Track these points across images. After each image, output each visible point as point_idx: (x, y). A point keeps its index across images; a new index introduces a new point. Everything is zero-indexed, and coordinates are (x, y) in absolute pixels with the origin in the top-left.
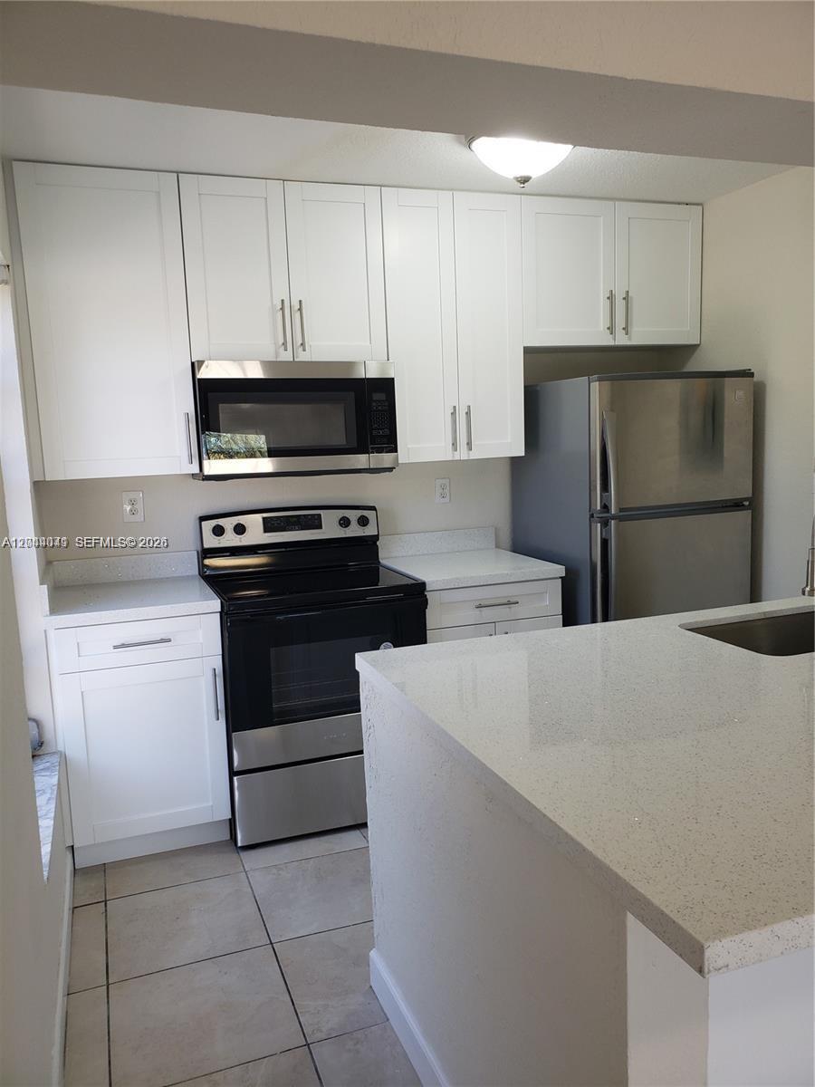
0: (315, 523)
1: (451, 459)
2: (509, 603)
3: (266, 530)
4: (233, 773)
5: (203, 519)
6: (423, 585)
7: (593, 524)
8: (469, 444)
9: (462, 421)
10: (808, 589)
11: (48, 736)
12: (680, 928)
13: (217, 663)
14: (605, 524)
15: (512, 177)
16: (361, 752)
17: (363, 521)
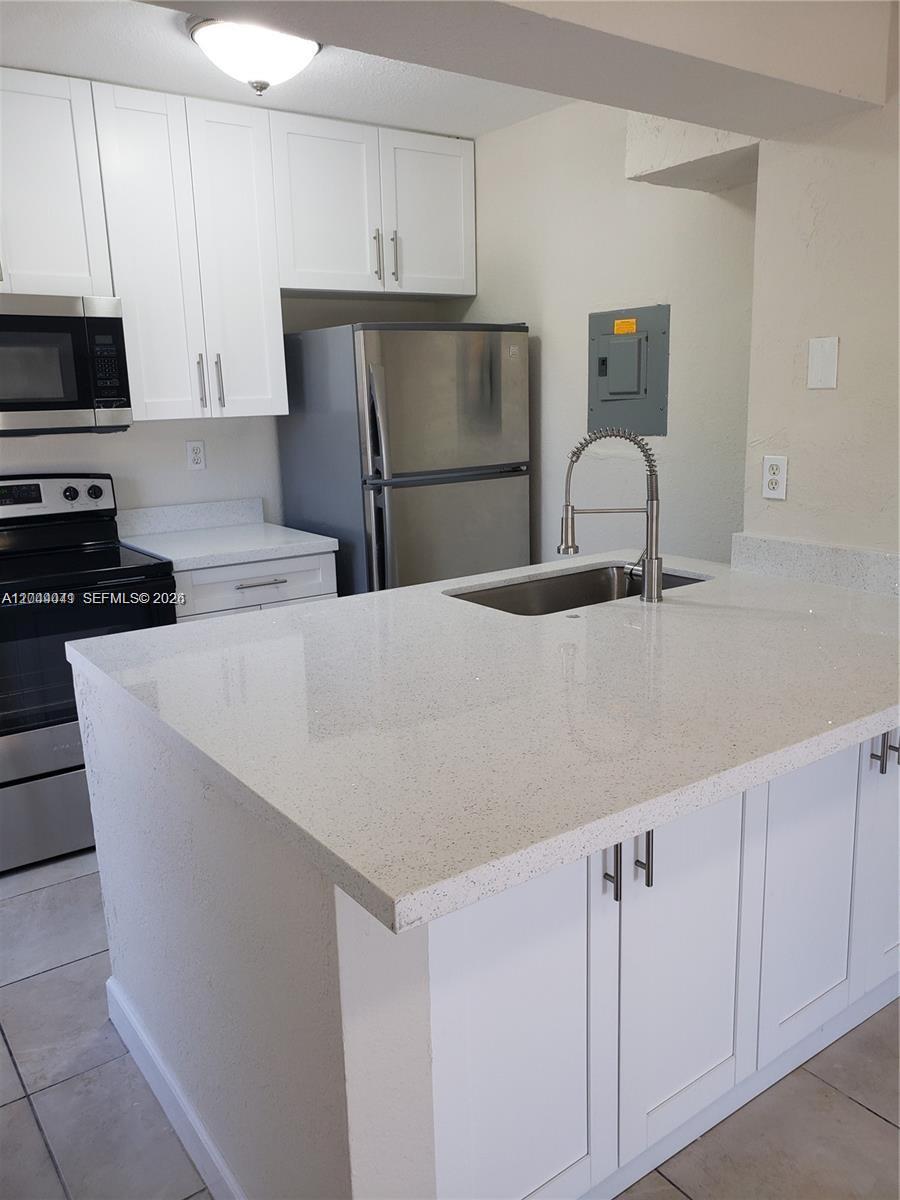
0: (33, 495)
1: (200, 416)
2: (276, 582)
6: (168, 565)
7: (366, 492)
8: (222, 400)
9: (211, 372)
10: (563, 547)
12: (374, 887)
14: (378, 491)
15: (246, 82)
16: (83, 766)
17: (96, 492)
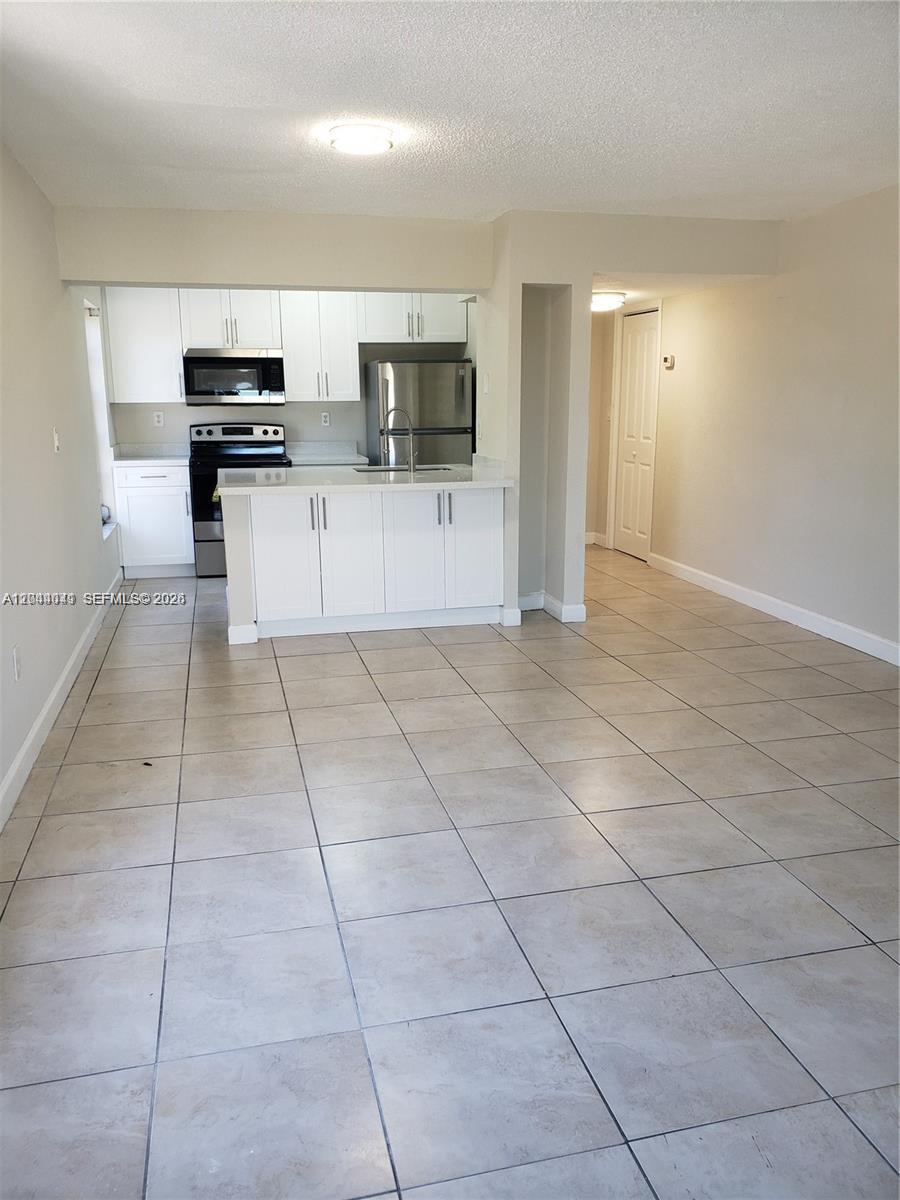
0: (250, 432)
1: (317, 400)
3: (224, 434)
4: (195, 541)
5: (192, 426)
8: (328, 393)
9: (323, 381)
11: (112, 515)
13: (188, 490)
17: (276, 433)
